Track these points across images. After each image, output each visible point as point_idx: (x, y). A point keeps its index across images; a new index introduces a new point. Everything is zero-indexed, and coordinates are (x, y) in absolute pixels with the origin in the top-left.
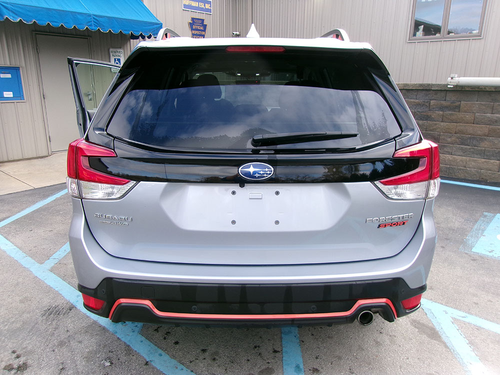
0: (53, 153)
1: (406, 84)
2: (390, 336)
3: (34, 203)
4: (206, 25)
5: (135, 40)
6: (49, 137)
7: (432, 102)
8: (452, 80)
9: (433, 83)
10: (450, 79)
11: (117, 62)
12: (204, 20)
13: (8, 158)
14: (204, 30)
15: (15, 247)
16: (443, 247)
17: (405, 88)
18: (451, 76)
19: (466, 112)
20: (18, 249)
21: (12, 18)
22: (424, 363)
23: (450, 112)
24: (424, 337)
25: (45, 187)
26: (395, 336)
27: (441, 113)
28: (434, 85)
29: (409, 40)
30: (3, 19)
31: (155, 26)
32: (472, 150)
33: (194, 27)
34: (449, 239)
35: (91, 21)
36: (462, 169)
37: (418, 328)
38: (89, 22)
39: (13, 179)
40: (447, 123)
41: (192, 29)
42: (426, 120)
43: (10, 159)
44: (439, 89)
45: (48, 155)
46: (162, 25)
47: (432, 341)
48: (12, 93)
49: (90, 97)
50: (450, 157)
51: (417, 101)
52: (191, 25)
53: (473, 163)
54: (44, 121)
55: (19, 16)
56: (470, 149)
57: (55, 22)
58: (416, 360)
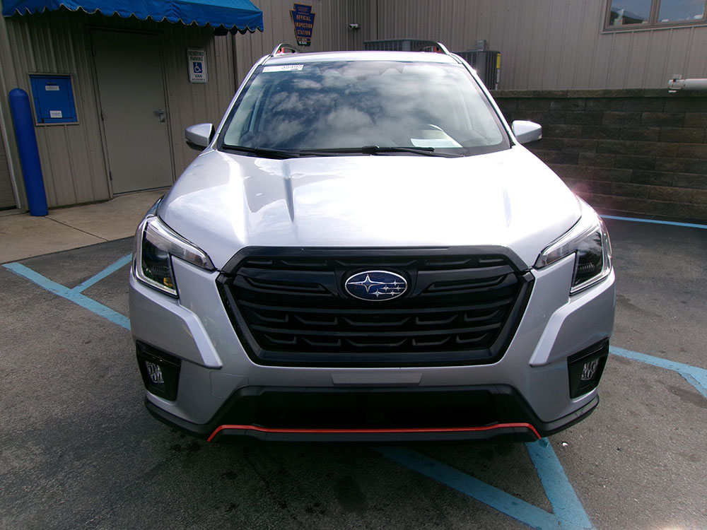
0: (115, 195)
1: (608, 90)
2: (647, 405)
3: (116, 259)
4: (314, 14)
5: (220, 37)
6: (110, 173)
7: (645, 115)
8: (674, 83)
9: (647, 88)
10: (671, 81)
11: (197, 67)
12: (311, 7)
13: (57, 203)
14: (312, 22)
15: (116, 313)
16: (684, 303)
17: (606, 96)
18: (674, 78)
19: (692, 127)
20: (121, 315)
21: (69, 5)
22: (699, 433)
23: (670, 128)
24: (691, 405)
25: (121, 239)
26: (653, 405)
27: (658, 129)
28: (648, 90)
29: (604, 30)
30: (58, 6)
31: (253, 16)
32: (700, 179)
33: (298, 17)
34: (689, 293)
35: (170, 10)
36: (688, 205)
37: (681, 396)
38: (168, 10)
39: (74, 230)
40: (667, 143)
41: (295, 21)
42: (635, 140)
43: (59, 204)
44: (655, 96)
45: (108, 198)
46: (261, 16)
47: (702, 409)
48: (60, 112)
49: (162, 117)
50: (669, 190)
51: (623, 113)
52: (294, 14)
53: (702, 197)
54: (103, 150)
55: (79, 4)
56: (698, 177)
57: (126, 11)
58: (688, 430)
